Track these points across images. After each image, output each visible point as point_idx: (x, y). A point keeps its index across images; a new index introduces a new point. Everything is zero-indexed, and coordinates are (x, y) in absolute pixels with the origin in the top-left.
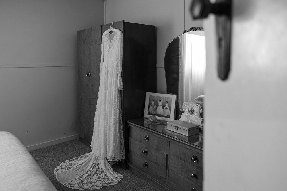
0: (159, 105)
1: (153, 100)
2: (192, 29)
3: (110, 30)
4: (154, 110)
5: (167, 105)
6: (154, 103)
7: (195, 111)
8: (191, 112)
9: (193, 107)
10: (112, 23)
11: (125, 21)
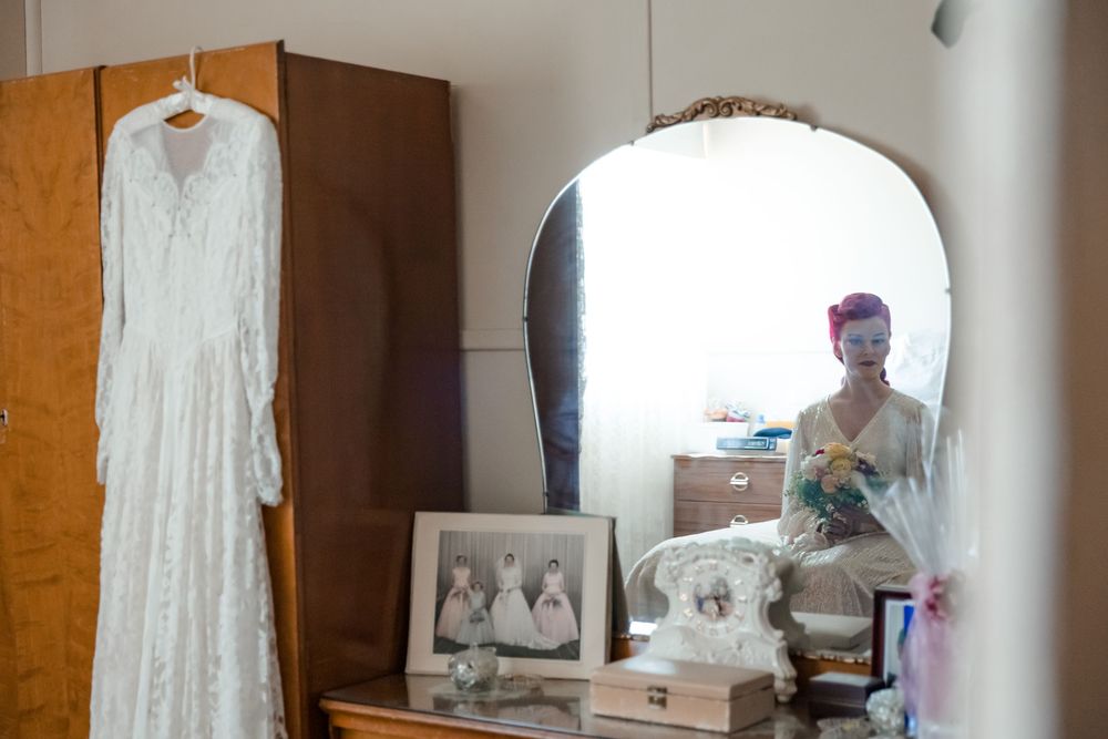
0: (505, 588)
1: (461, 560)
2: (704, 107)
3: (174, 103)
4: (476, 619)
5: (554, 583)
6: (473, 575)
7: (739, 596)
8: (711, 606)
9: (721, 574)
10: (188, 56)
11: (288, 49)
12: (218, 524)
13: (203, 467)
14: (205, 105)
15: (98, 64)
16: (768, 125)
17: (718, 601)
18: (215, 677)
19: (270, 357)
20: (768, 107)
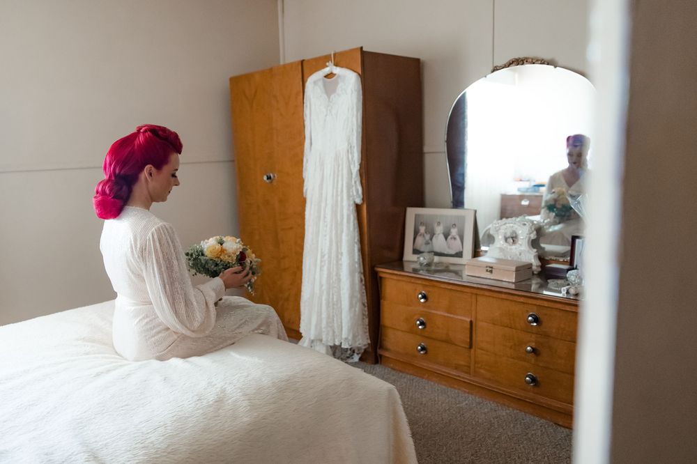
0: (437, 233)
1: (422, 224)
2: (513, 62)
3: (327, 70)
4: (427, 243)
5: (454, 232)
6: (426, 229)
7: (521, 237)
8: (510, 240)
9: (514, 229)
10: (331, 55)
11: (364, 49)
12: (342, 210)
13: (337, 191)
14: (337, 70)
15: (302, 59)
16: (538, 67)
17: (514, 238)
18: (341, 259)
19: (358, 155)
20: (537, 60)
